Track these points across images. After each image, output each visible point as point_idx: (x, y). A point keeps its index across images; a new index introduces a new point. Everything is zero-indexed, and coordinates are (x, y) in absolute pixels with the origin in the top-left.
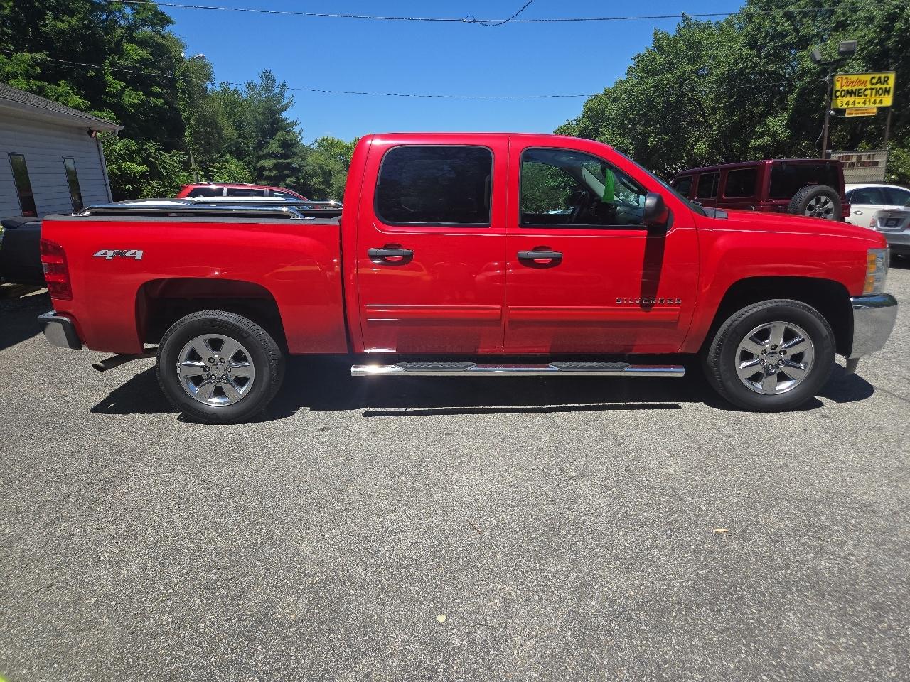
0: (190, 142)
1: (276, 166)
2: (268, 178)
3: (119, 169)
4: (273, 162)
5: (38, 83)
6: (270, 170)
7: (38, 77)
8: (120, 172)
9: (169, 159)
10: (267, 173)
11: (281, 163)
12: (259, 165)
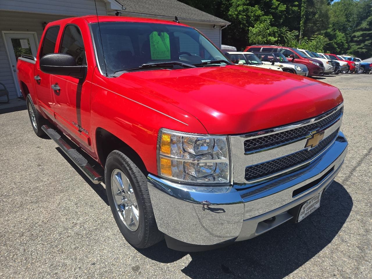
0: (302, 26)
1: (362, 35)
2: (356, 41)
3: (266, 40)
4: (361, 33)
5: (246, 7)
6: (358, 37)
7: (247, 5)
8: (267, 41)
9: (290, 35)
10: (355, 39)
11: (366, 33)
12: (353, 35)
